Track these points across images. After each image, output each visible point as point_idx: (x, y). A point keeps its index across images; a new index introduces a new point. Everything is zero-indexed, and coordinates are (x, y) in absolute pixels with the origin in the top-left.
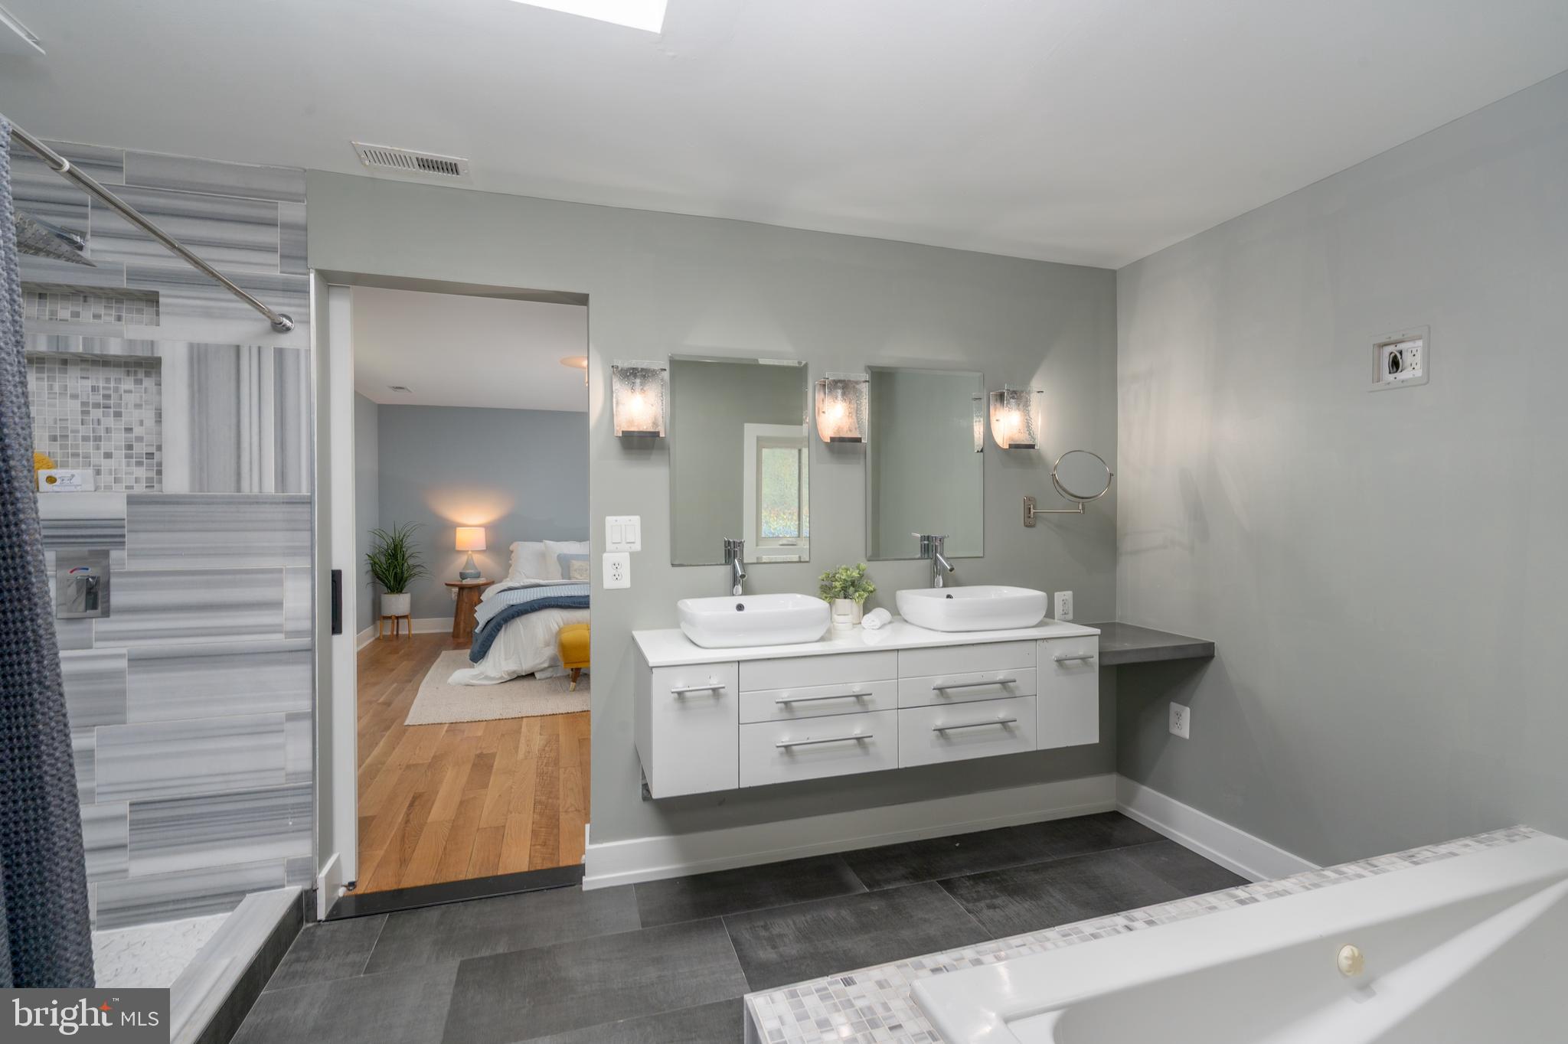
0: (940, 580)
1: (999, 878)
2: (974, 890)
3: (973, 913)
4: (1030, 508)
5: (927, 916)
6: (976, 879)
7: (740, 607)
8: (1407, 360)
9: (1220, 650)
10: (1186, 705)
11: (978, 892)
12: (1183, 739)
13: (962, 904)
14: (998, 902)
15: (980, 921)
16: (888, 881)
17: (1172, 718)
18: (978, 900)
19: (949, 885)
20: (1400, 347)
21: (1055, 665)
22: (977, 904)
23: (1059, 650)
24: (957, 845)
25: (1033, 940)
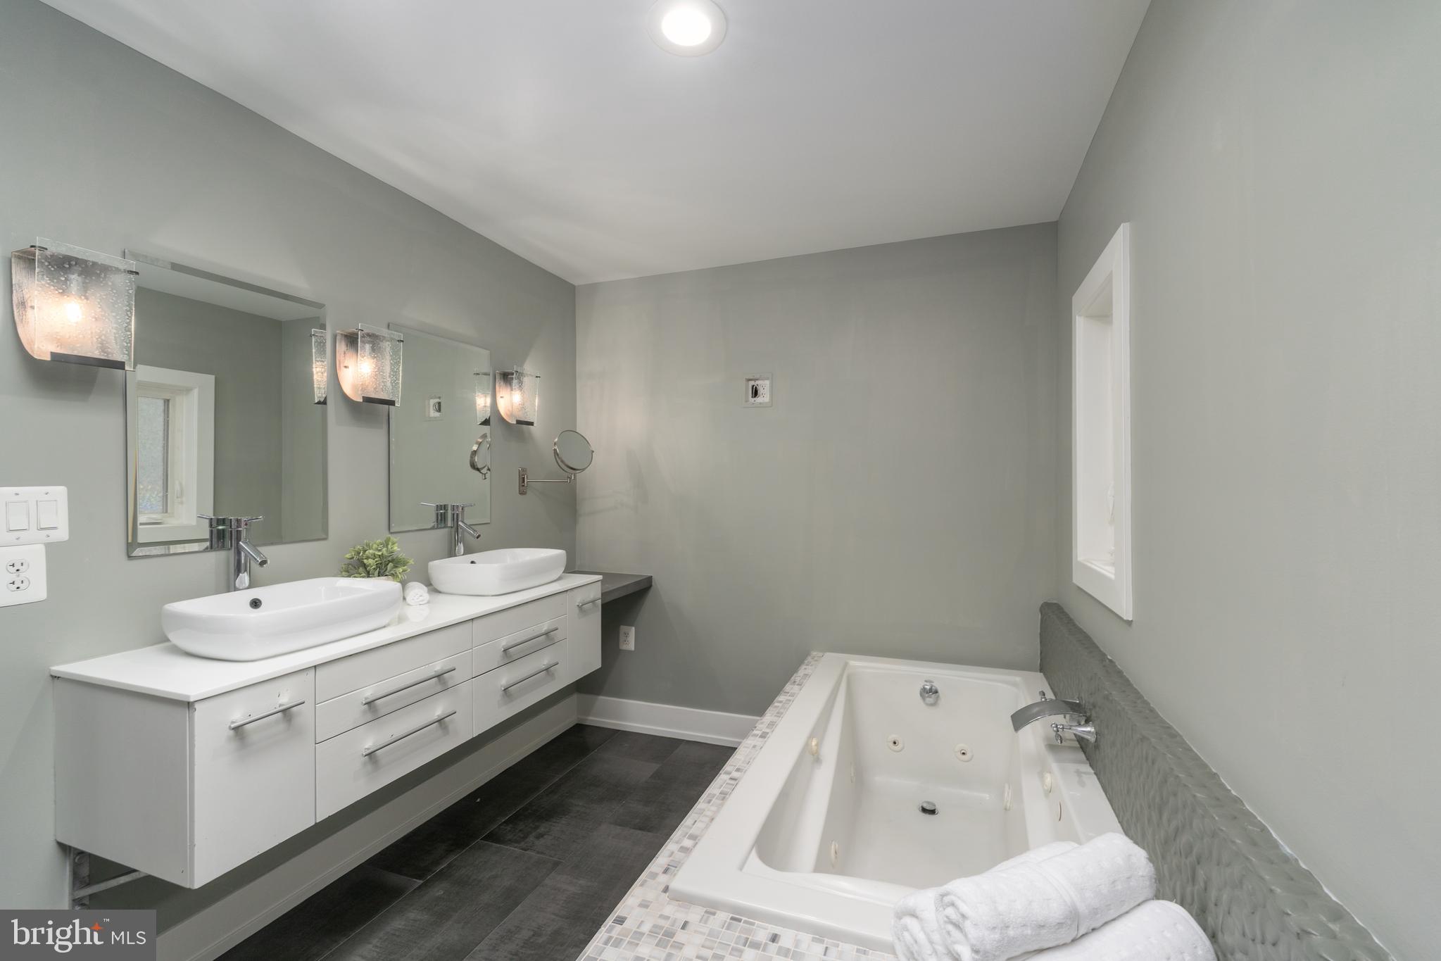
0: (461, 548)
1: (530, 811)
2: (517, 831)
3: (528, 849)
4: (524, 478)
5: (493, 873)
6: (514, 820)
7: (256, 604)
8: (761, 391)
9: (658, 582)
10: (632, 626)
11: (521, 831)
12: (630, 652)
13: (515, 847)
14: (541, 830)
15: (538, 853)
16: (437, 863)
17: (622, 637)
18: (525, 837)
19: (493, 838)
20: (757, 382)
21: (577, 610)
22: (527, 840)
23: (579, 597)
24: (478, 800)
25: (696, 815)
